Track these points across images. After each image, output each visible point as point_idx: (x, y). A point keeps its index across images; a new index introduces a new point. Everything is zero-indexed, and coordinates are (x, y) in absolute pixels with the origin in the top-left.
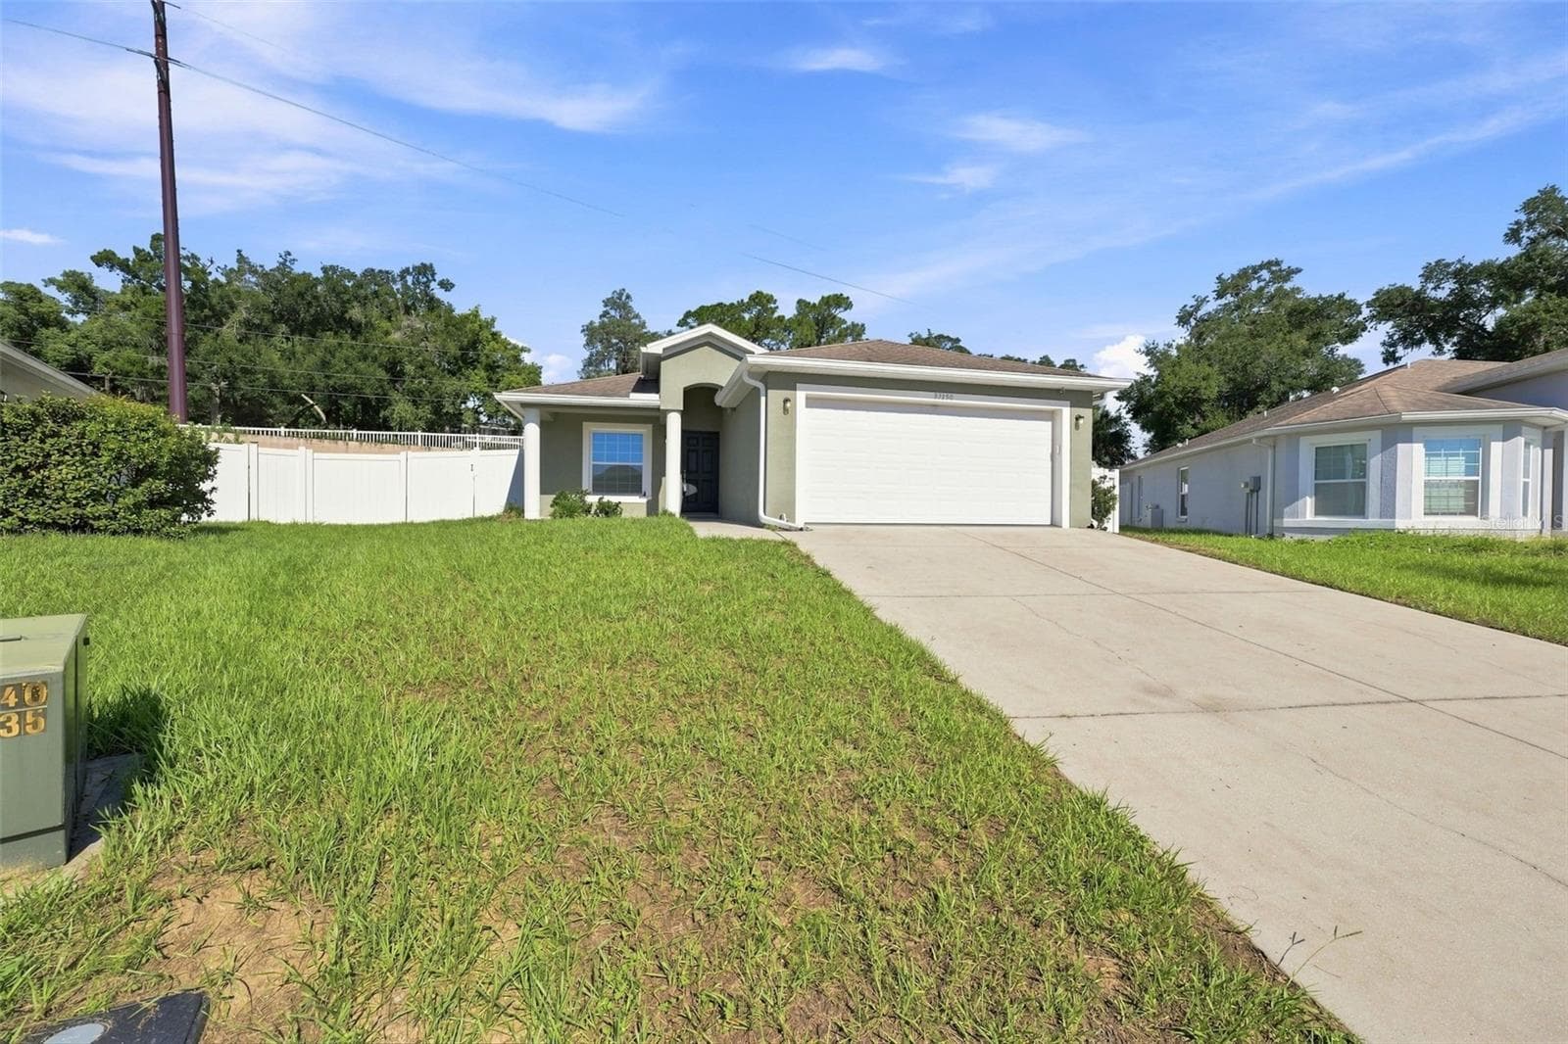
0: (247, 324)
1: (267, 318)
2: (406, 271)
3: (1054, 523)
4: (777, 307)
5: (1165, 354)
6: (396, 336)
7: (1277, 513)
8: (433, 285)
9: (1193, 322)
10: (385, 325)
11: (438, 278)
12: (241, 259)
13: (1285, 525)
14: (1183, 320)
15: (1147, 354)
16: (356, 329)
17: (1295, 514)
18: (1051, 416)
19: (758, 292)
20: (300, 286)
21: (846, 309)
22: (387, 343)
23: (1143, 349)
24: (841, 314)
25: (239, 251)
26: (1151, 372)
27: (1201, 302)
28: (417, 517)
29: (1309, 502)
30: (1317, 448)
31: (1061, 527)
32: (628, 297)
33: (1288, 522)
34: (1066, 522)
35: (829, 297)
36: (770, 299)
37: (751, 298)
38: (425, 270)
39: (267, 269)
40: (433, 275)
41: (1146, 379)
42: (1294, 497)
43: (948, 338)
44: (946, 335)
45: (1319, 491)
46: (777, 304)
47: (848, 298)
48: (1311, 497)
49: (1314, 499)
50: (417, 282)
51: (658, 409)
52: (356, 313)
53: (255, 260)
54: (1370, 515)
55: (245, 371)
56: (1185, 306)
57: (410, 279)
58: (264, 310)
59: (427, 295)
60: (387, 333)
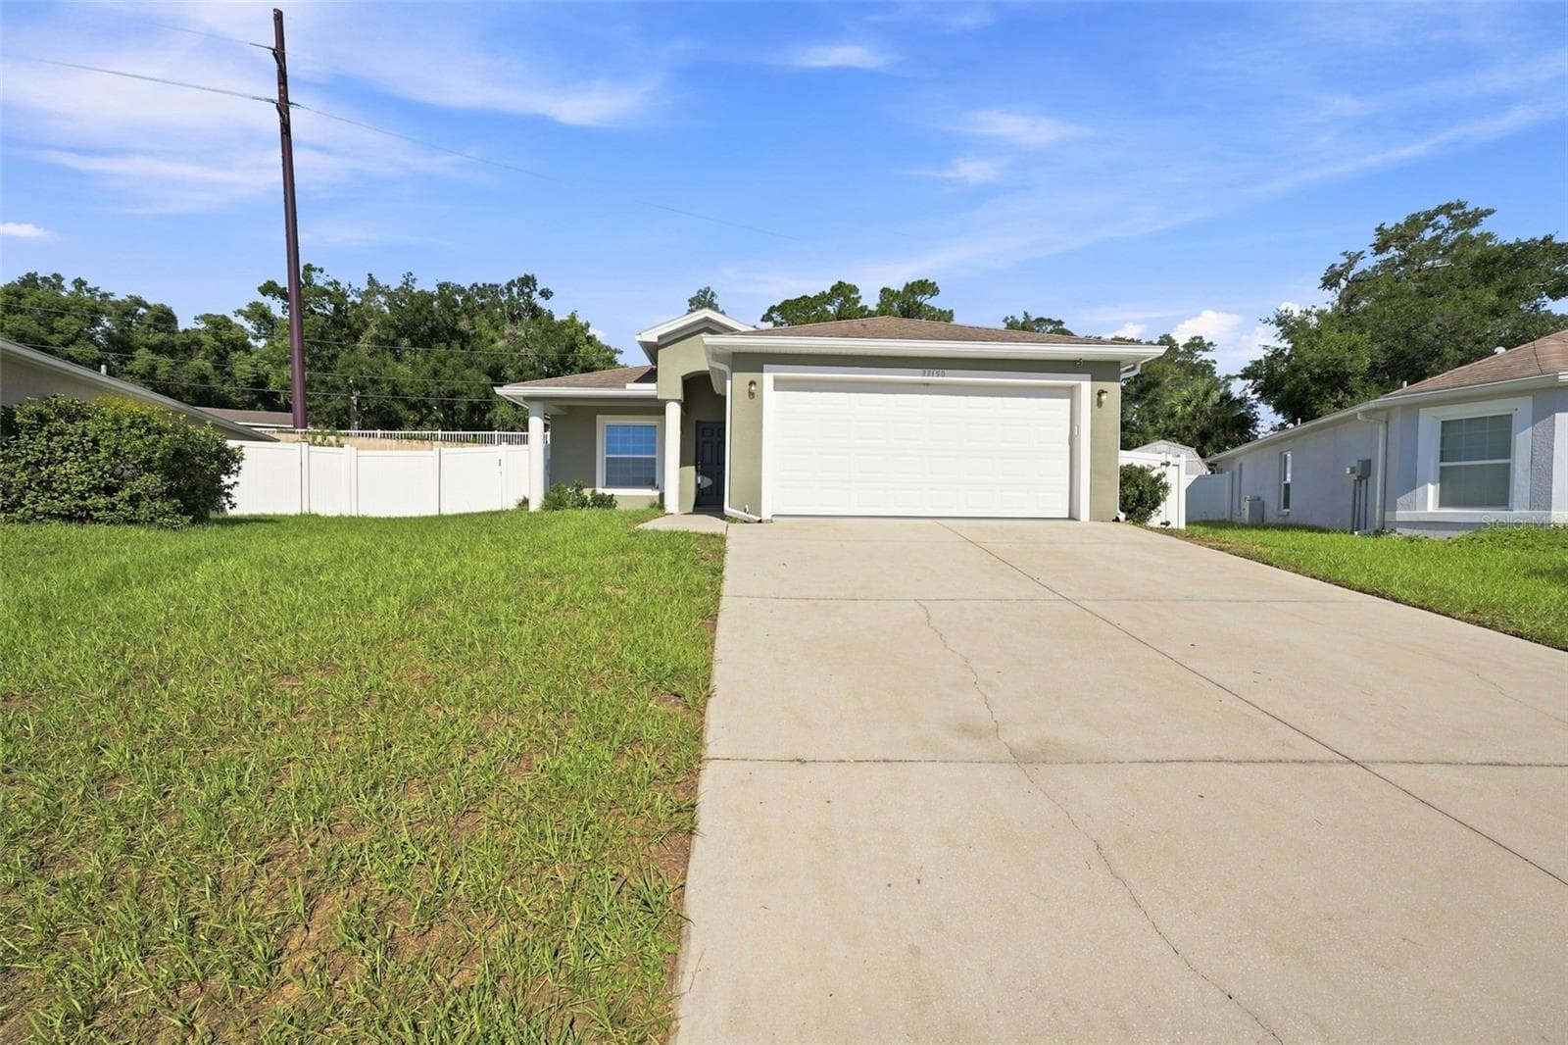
0: (376, 339)
1: (392, 334)
2: (512, 283)
3: (1072, 517)
4: (860, 297)
5: (1302, 323)
6: (500, 344)
7: (1388, 504)
8: (535, 295)
9: (1343, 283)
10: (492, 334)
11: (539, 288)
12: (372, 281)
13: (1398, 519)
14: (1329, 282)
15: (1278, 325)
16: (465, 339)
17: (1412, 505)
18: (1071, 393)
19: (840, 282)
20: (418, 303)
21: (932, 296)
22: (492, 350)
23: (1273, 318)
24: (928, 301)
25: (370, 275)
27: (1353, 259)
28: (447, 511)
29: (1432, 491)
30: (1443, 422)
31: (1078, 520)
32: (713, 295)
33: (1402, 515)
34: (1085, 514)
35: (913, 283)
36: (854, 289)
37: (833, 289)
38: (528, 281)
39: (392, 289)
40: (535, 285)
41: (1278, 353)
42: (1411, 484)
43: (1050, 321)
44: (1046, 317)
45: (1444, 477)
46: (860, 294)
47: (934, 283)
48: (1434, 483)
49: (1438, 485)
50: (521, 293)
51: (654, 399)
52: (464, 325)
53: (382, 283)
54: (1515, 504)
55: (374, 382)
56: (1333, 266)
57: (515, 290)
58: (391, 326)
59: (530, 304)
60: (493, 341)
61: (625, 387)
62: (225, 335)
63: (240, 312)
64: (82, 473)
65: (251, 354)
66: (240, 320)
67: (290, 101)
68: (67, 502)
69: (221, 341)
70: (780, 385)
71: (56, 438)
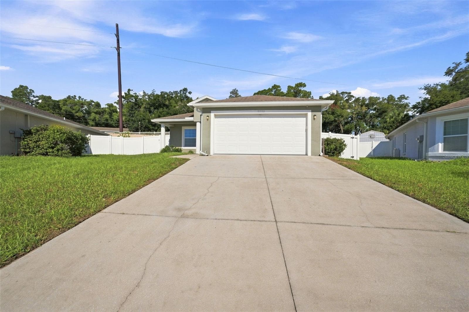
0: (145, 108)
1: (149, 106)
2: (181, 91)
3: (306, 155)
4: (281, 89)
5: (435, 89)
6: (177, 107)
7: (427, 151)
8: (187, 93)
9: (454, 74)
10: (175, 105)
11: (188, 91)
12: (144, 93)
13: (429, 156)
14: (448, 73)
15: (425, 90)
16: (167, 106)
17: (433, 150)
18: (306, 116)
19: (275, 85)
20: (155, 97)
21: (304, 87)
22: (174, 109)
23: (423, 87)
24: (302, 89)
25: (143, 91)
26: (428, 96)
27: (458, 65)
28: (145, 153)
29: (441, 146)
30: (445, 122)
31: (307, 155)
32: (237, 91)
33: (430, 154)
34: (309, 154)
35: (298, 84)
36: (279, 87)
37: (273, 87)
38: (185, 90)
39: (149, 94)
40: (187, 90)
41: (426, 99)
42: (434, 143)
45: (445, 141)
46: (281, 88)
47: (305, 83)
48: (441, 143)
49: (443, 144)
50: (183, 93)
51: (193, 122)
52: (167, 103)
53: (147, 93)
54: (468, 150)
55: (144, 119)
56: (450, 67)
57: (182, 92)
58: (149, 104)
59: (186, 96)
60: (175, 107)
61: (185, 118)
62: (112, 108)
63: (115, 103)
64: (46, 144)
65: (117, 113)
66: (115, 105)
67: (120, 47)
68: (43, 151)
69: (111, 110)
70: (216, 116)
71: (40, 135)
